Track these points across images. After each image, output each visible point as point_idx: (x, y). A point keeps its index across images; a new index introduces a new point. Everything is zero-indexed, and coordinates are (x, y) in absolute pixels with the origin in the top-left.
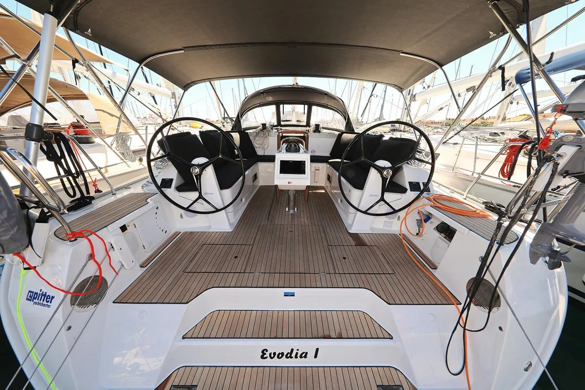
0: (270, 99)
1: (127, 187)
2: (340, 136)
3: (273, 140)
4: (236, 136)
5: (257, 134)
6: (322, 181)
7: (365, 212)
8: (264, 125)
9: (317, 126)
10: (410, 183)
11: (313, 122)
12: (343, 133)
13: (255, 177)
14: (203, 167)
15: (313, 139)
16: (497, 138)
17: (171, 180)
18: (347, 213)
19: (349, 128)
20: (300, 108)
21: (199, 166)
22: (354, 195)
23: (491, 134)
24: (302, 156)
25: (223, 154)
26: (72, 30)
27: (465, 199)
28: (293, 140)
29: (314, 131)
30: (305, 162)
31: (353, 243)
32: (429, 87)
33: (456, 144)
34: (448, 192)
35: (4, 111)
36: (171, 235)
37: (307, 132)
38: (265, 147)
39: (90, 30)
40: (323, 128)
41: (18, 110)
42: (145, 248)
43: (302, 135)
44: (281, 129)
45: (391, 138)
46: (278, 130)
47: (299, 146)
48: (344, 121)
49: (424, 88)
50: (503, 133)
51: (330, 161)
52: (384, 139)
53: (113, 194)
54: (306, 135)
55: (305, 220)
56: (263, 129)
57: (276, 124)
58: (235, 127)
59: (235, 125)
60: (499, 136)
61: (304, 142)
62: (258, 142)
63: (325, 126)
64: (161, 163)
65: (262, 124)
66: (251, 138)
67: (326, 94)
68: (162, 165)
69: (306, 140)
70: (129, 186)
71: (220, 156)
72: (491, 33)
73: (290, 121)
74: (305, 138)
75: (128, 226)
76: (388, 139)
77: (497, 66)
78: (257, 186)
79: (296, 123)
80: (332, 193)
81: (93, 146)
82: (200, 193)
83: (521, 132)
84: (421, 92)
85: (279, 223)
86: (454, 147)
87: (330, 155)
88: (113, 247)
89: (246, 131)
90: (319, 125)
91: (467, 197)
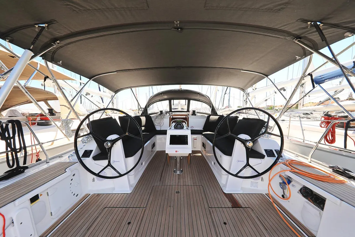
0: (166, 97)
1: (60, 156)
2: (208, 117)
3: (166, 120)
4: (143, 119)
5: (157, 117)
6: (199, 148)
7: (236, 176)
8: (161, 112)
9: (194, 112)
10: (266, 150)
11: (191, 109)
12: (210, 115)
13: (154, 145)
14: (114, 142)
15: (192, 119)
16: (309, 116)
17: (91, 151)
18: (221, 175)
19: (214, 112)
20: (183, 102)
21: (110, 141)
22: (225, 160)
23: (304, 114)
24: (185, 132)
25: (129, 132)
26: (49, 61)
27: (310, 162)
28: (179, 121)
29: (192, 115)
30: (187, 135)
31: (230, 205)
32: (256, 89)
33: (284, 120)
34: (294, 156)
35: (9, 107)
36: (81, 197)
37: (188, 115)
38: (161, 125)
39: (61, 62)
40: (198, 113)
41: (17, 106)
42: (52, 215)
43: (185, 117)
44: (172, 114)
45: (244, 118)
46: (170, 115)
47: (183, 125)
48: (210, 108)
49: (253, 89)
50: (312, 113)
51: (203, 133)
52: (239, 119)
53: (46, 163)
54: (187, 117)
55: (189, 181)
56: (161, 114)
57: (169, 111)
58: (144, 114)
59: (144, 112)
60: (310, 115)
61: (186, 122)
62: (157, 122)
63: (199, 111)
64: (87, 139)
65: (160, 111)
66: (153, 119)
67: (199, 94)
68: (87, 140)
69: (187, 120)
70: (62, 156)
71: (127, 134)
72: (297, 57)
73: (177, 109)
74: (186, 119)
75: (41, 195)
76: (242, 119)
77: (307, 73)
78: (155, 151)
79: (181, 110)
80: (206, 156)
81: (50, 127)
82: (109, 162)
83: (324, 112)
84: (252, 92)
85: (169, 184)
86: (283, 122)
87: (203, 129)
88: (13, 223)
89: (150, 116)
90: (195, 111)
91: (311, 161)
